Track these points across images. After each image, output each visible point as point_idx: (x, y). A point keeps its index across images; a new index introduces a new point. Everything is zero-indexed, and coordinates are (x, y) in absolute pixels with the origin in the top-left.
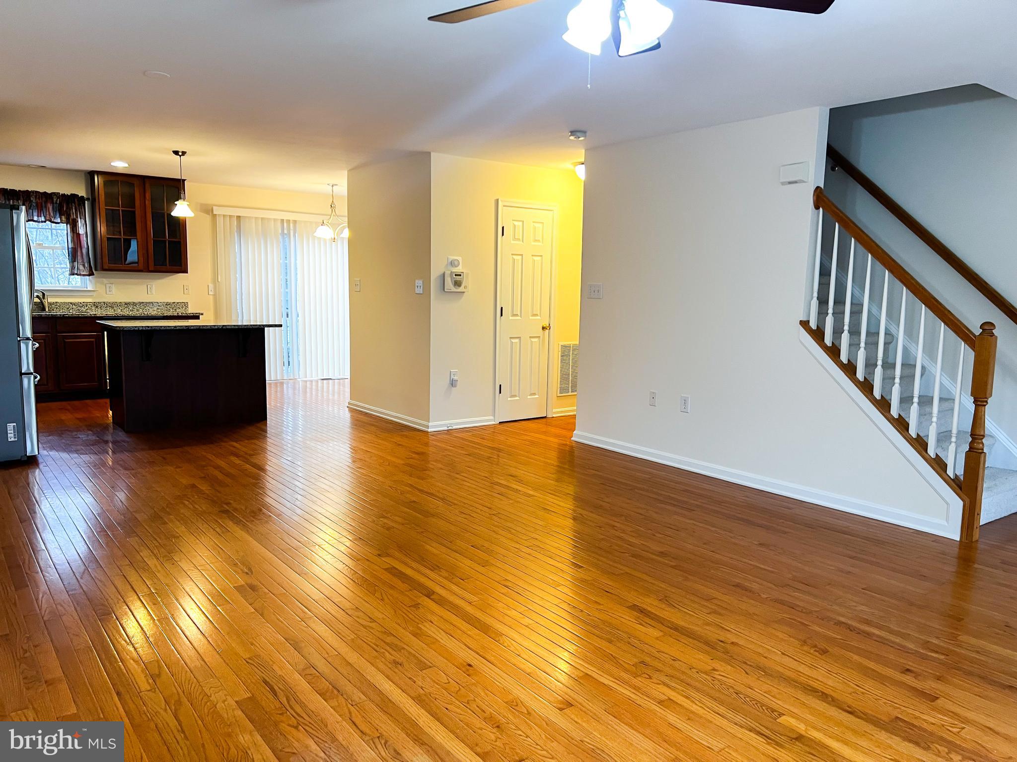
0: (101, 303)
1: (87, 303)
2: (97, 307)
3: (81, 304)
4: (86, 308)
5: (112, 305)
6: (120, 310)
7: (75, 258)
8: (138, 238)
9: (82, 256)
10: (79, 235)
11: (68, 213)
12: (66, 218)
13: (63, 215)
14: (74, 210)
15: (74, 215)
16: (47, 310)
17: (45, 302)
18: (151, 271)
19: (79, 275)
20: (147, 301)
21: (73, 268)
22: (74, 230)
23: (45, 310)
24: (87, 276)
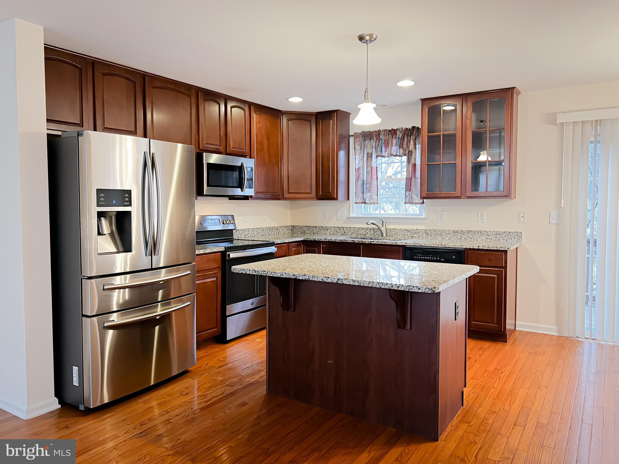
0: (431, 230)
1: (420, 229)
2: (428, 234)
3: (414, 230)
4: (418, 235)
5: (442, 233)
6: (448, 238)
7: (408, 187)
8: (457, 162)
9: (415, 185)
10: (415, 165)
11: (407, 146)
12: (405, 150)
13: (403, 148)
14: (412, 142)
15: (411, 147)
16: (385, 235)
17: (383, 229)
18: (469, 197)
19: (412, 203)
20: (476, 230)
21: (406, 197)
22: (409, 161)
23: (382, 236)
24: (419, 203)
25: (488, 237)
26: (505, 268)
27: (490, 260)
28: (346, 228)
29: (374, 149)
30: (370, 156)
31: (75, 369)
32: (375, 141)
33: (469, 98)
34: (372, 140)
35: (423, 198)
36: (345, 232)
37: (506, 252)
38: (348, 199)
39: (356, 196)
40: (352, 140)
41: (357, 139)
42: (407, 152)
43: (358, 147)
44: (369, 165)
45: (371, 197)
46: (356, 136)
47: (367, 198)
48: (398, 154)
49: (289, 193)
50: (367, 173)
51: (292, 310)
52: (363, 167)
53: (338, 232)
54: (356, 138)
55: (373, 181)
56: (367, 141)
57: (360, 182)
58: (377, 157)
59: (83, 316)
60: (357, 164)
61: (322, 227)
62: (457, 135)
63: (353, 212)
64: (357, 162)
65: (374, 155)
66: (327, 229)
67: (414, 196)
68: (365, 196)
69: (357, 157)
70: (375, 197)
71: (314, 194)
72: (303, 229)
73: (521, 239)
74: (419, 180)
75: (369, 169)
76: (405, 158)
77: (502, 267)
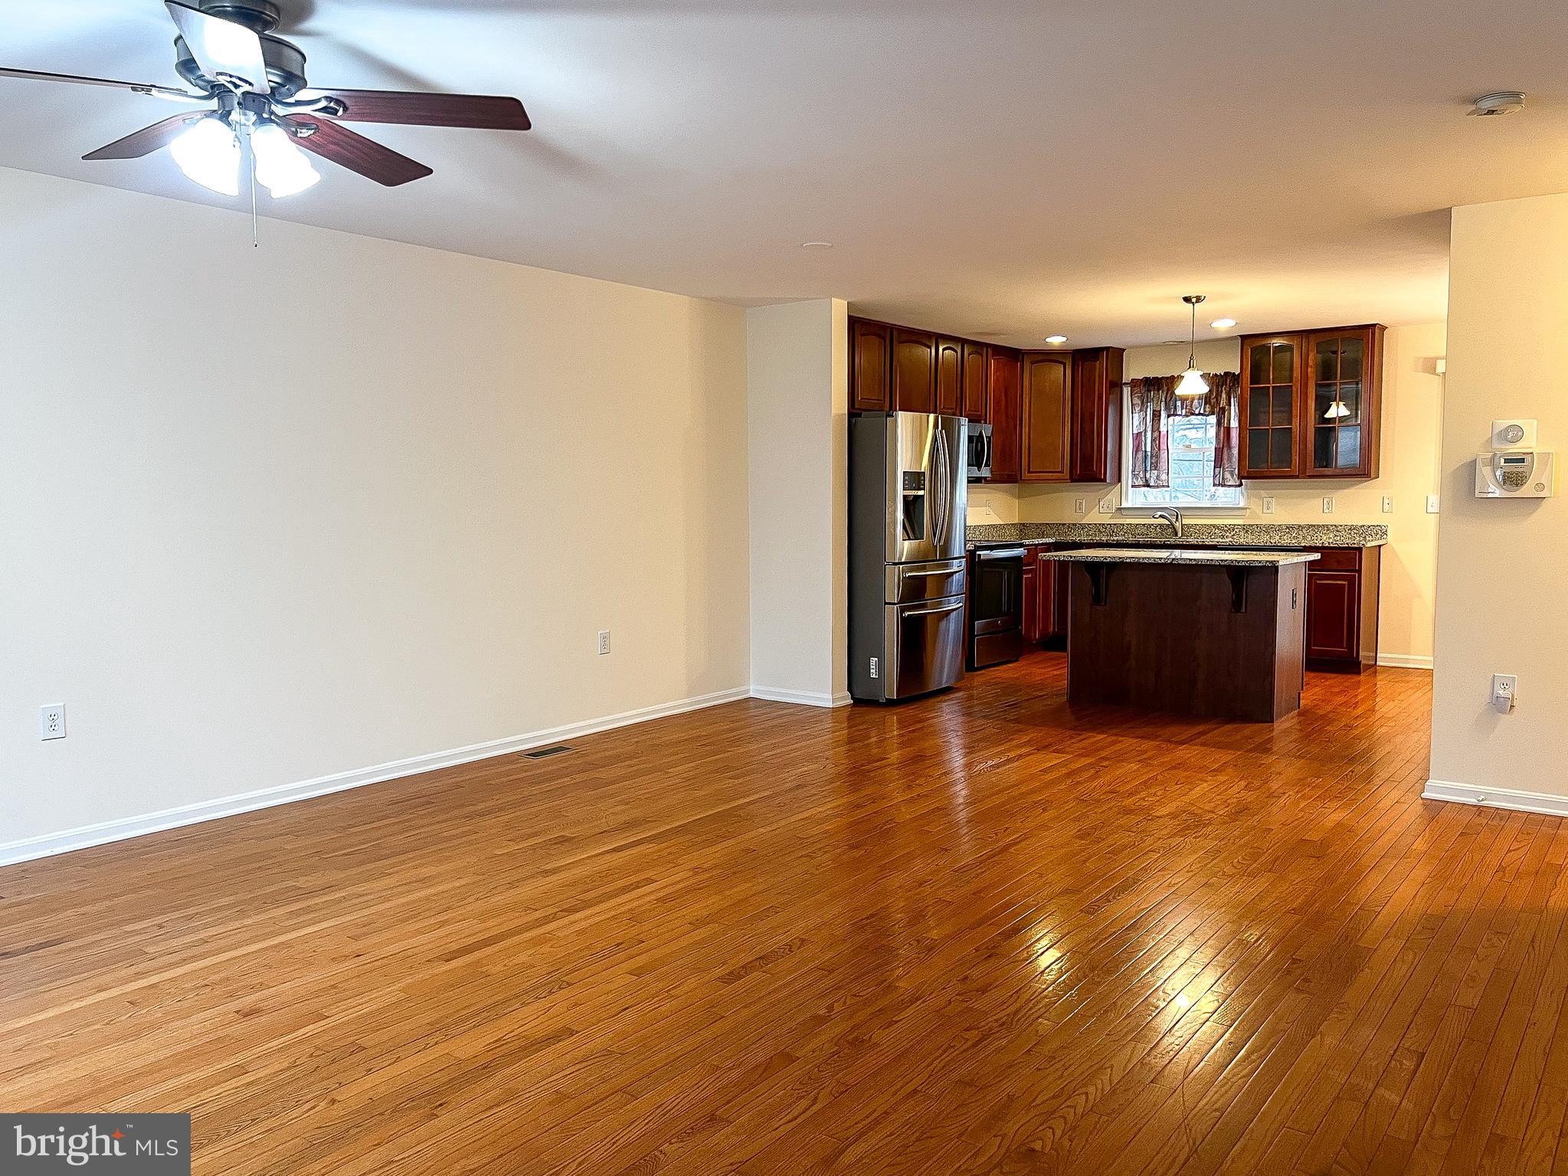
0: (1252, 526)
1: (1235, 525)
2: (1247, 531)
3: (1226, 527)
4: (1232, 533)
5: (1269, 529)
6: (1278, 537)
7: (1219, 462)
8: (1293, 427)
9: (1230, 459)
10: (1228, 430)
11: (1217, 400)
12: (1213, 407)
13: (1210, 404)
14: (1224, 396)
15: (1223, 403)
16: (1180, 535)
17: (1178, 525)
18: (1311, 477)
19: (1224, 485)
20: (1321, 524)
21: (1215, 476)
22: (1219, 423)
23: (1176, 535)
24: (1236, 486)
25: (1338, 534)
26: (1359, 571)
27: (1338, 562)
28: (1115, 524)
29: (1163, 404)
30: (1156, 416)
31: (874, 660)
32: (1165, 393)
33: (1312, 337)
34: (1161, 392)
35: (1241, 477)
36: (1113, 532)
37: (1360, 549)
38: (1120, 480)
39: (1134, 476)
40: (1126, 391)
41: (1137, 389)
42: (1216, 410)
43: (1137, 401)
44: (1156, 428)
45: (1158, 477)
46: (1134, 383)
47: (1152, 479)
48: (1202, 412)
49: (1029, 472)
50: (1153, 440)
51: (1103, 604)
52: (1145, 430)
53: (1102, 533)
54: (1134, 386)
55: (1162, 452)
56: (1152, 393)
57: (1140, 455)
58: (1169, 416)
59: (886, 603)
60: (1135, 425)
61: (1075, 525)
62: (1294, 389)
63: (1127, 499)
64: (1136, 423)
65: (1163, 414)
66: (1083, 526)
67: (1228, 475)
68: (1148, 476)
69: (1136, 416)
70: (1164, 477)
71: (1067, 474)
72: (1042, 529)
73: (1385, 536)
74: (1235, 451)
75: (1156, 434)
76: (1213, 419)
77: (1355, 571)
